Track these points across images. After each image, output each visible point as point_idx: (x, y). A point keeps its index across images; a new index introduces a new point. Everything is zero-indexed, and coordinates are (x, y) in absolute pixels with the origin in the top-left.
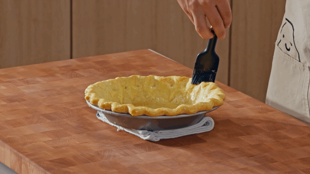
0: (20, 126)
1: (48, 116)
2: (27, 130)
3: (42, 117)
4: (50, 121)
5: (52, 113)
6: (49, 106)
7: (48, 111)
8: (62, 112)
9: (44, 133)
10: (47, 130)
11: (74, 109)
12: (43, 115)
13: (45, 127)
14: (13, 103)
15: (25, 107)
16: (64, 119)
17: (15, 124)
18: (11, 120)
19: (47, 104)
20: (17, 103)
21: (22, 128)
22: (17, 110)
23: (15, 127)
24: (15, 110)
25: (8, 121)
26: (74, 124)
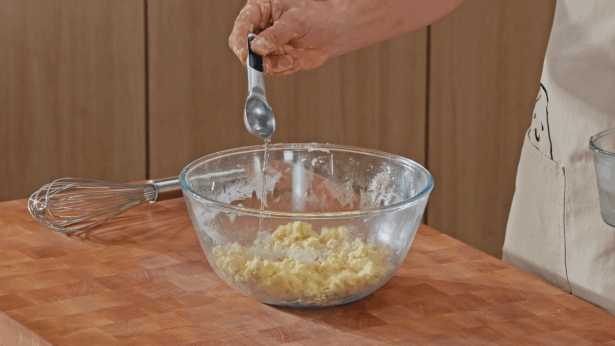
0: (57, 300)
1: (104, 282)
2: (70, 307)
3: (95, 284)
4: (109, 290)
5: (114, 276)
6: (108, 264)
7: (105, 273)
8: (131, 275)
9: (100, 311)
10: (105, 306)
11: (151, 269)
12: (98, 279)
13: (101, 301)
14: (46, 259)
15: (66, 267)
16: (135, 288)
17: (49, 296)
18: (41, 289)
19: (104, 261)
20: (52, 259)
21: (61, 302)
22: (52, 271)
23: (49, 302)
24: (49, 271)
25: (36, 290)
26: (153, 295)
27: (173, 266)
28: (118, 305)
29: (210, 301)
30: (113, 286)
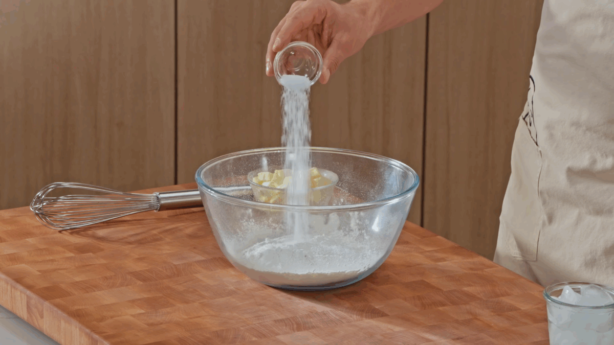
0: (94, 291)
1: (137, 275)
2: (106, 297)
3: (129, 277)
4: (141, 283)
5: (146, 270)
6: (140, 259)
7: (139, 267)
8: (160, 269)
9: (133, 301)
10: (138, 296)
11: (179, 264)
12: (131, 273)
13: (134, 292)
14: (85, 254)
15: (103, 261)
16: (164, 280)
17: (88, 287)
18: (81, 281)
19: (137, 257)
20: (91, 254)
21: (98, 293)
22: (91, 265)
23: (88, 292)
24: (87, 265)
25: (77, 282)
26: (180, 288)
27: (199, 262)
28: (150, 296)
29: (231, 293)
30: (145, 280)
